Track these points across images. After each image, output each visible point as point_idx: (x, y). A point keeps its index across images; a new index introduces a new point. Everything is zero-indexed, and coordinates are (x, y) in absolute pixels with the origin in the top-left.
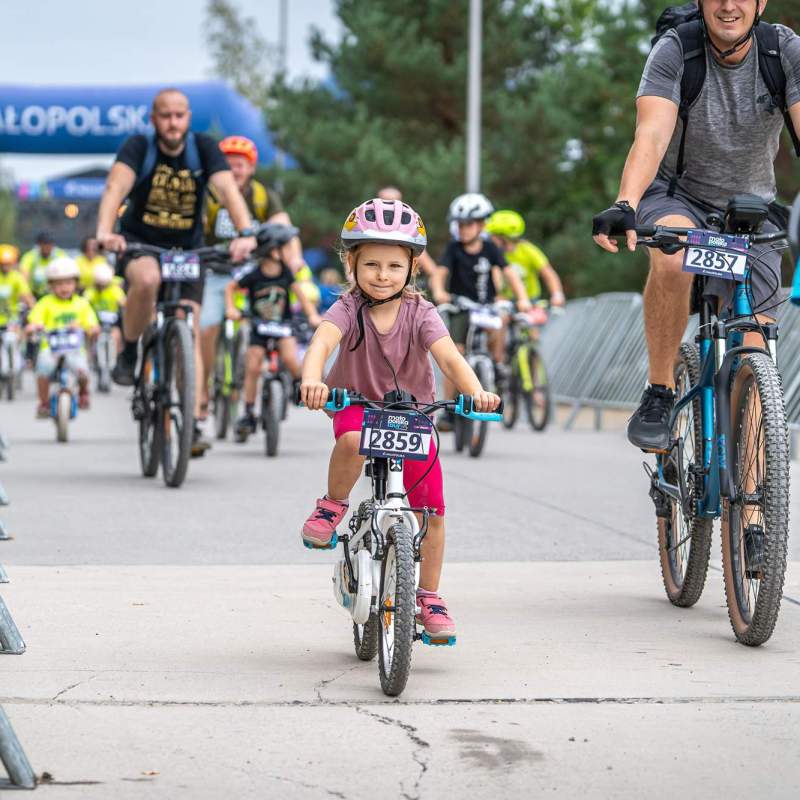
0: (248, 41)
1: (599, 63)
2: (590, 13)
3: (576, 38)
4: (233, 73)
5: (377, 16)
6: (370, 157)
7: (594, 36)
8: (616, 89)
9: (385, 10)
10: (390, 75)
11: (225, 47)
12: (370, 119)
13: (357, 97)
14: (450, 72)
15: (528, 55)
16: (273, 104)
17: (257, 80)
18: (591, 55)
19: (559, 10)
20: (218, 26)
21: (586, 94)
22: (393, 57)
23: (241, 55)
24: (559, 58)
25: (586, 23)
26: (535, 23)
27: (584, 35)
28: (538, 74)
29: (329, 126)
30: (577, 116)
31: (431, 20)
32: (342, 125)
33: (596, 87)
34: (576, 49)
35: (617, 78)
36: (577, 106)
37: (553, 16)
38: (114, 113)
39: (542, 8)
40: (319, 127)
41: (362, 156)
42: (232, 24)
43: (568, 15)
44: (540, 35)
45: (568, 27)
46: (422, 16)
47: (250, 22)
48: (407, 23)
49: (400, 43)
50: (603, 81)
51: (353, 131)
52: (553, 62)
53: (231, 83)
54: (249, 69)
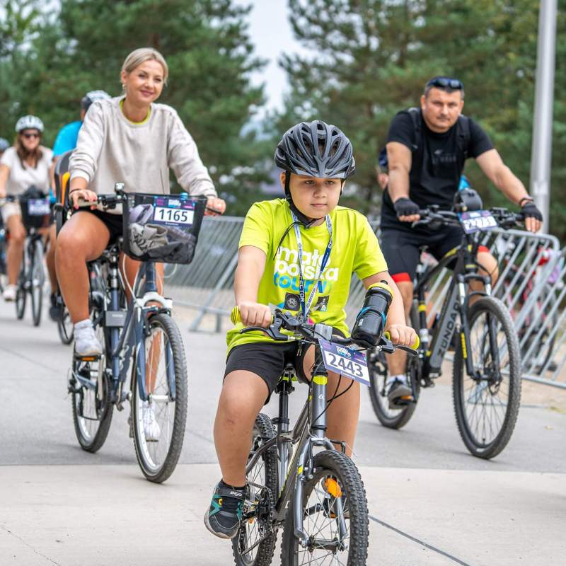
1: (34, 56)
3: (19, 40)
7: (30, 40)
8: (50, 73)
18: (30, 52)
19: (9, 23)
21: (28, 75)
24: (7, 53)
25: (26, 32)
30: (24, 89)
33: (38, 72)
34: (19, 48)
35: (50, 66)
36: (24, 83)
43: (15, 25)
45: (15, 34)
50: (42, 69)
52: (5, 55)
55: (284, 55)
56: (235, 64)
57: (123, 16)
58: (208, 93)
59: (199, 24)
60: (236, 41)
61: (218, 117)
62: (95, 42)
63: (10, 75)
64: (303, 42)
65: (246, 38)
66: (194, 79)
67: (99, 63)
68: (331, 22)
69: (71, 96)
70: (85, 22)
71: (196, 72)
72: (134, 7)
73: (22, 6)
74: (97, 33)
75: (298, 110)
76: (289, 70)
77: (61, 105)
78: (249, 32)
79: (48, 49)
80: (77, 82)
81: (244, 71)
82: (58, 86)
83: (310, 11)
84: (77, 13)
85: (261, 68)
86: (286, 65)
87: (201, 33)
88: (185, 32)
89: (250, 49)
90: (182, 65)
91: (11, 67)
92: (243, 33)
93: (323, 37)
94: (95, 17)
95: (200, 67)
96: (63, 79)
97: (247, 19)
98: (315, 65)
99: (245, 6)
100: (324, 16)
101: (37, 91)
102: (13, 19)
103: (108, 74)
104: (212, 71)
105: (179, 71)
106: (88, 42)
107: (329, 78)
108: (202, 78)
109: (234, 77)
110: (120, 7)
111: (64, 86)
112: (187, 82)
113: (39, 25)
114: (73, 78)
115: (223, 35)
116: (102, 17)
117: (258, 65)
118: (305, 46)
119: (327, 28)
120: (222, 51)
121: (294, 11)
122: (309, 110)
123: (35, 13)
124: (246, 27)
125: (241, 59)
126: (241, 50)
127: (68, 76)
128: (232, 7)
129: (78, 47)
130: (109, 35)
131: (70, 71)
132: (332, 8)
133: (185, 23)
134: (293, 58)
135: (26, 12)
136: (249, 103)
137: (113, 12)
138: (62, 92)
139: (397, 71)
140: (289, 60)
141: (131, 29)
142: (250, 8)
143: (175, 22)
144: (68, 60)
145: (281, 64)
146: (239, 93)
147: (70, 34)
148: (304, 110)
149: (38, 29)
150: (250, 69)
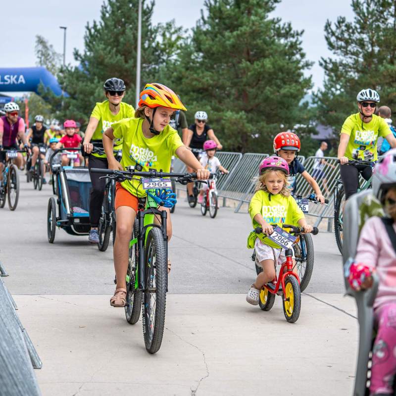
0: (51, 53)
1: (178, 63)
2: (175, 45)
3: (169, 55)
4: (46, 64)
5: (102, 46)
6: (99, 95)
7: (176, 54)
8: (188, 73)
9: (104, 44)
10: (106, 66)
11: (43, 55)
12: (99, 82)
13: (94, 74)
14: (127, 66)
15: (153, 61)
16: (61, 74)
17: (53, 66)
18: (176, 60)
19: (164, 44)
20: (40, 47)
21: (175, 74)
22: (106, 61)
23: (48, 57)
24: (164, 61)
25: (174, 49)
26: (156, 49)
27: (173, 54)
28: (157, 67)
29: (85, 84)
30: (173, 82)
31: (119, 48)
32: (89, 83)
33: (180, 72)
34: (170, 58)
35: (187, 69)
36: (173, 79)
37: (163, 46)
38: (6, 78)
39: (158, 43)
40: (80, 84)
41: (96, 95)
42: (45, 47)
43: (167, 47)
44: (157, 53)
45: (167, 51)
46: (117, 46)
47: (51, 46)
48: (112, 49)
49: (110, 56)
50: (183, 70)
51: (93, 86)
52: (162, 63)
53: (45, 67)
54: (50, 62)
55: (323, 59)
56: (295, 65)
57: (229, 38)
58: (279, 82)
59: (273, 42)
60: (295, 52)
61: (285, 96)
62: (213, 54)
63: (165, 74)
64: (333, 51)
65: (301, 49)
66: (270, 74)
67: (215, 66)
68: (350, 39)
69: (200, 86)
70: (207, 43)
71: (272, 70)
72: (235, 33)
73: (171, 34)
74: (214, 49)
75: (333, 89)
76: (326, 68)
77: (194, 91)
78: (301, 46)
79: (187, 59)
80: (203, 78)
81: (300, 69)
82: (193, 80)
83: (338, 32)
84: (203, 37)
85: (310, 67)
86: (324, 64)
87: (274, 47)
88: (265, 46)
89: (303, 56)
90: (263, 66)
91: (166, 69)
92: (298, 46)
93: (346, 48)
94: (213, 40)
95: (274, 67)
96: (195, 76)
97: (300, 39)
98: (341, 64)
99: (300, 32)
100: (346, 35)
101: (181, 83)
102: (166, 41)
103: (221, 72)
104: (281, 69)
105: (262, 70)
106: (209, 54)
107: (350, 72)
108: (275, 73)
109: (294, 72)
110: (227, 33)
111: (196, 80)
112: (267, 76)
113: (181, 44)
114: (201, 75)
115: (287, 48)
116: (217, 39)
117: (307, 65)
118: (334, 53)
119: (347, 42)
120: (287, 57)
121: (328, 33)
122: (340, 90)
123: (179, 38)
124: (300, 44)
125: (298, 62)
126: (298, 56)
127: (198, 74)
128: (292, 32)
129: (204, 57)
130: (221, 49)
131: (199, 71)
132: (351, 31)
133: (265, 42)
134: (328, 61)
135: (174, 37)
136: (303, 88)
137: (223, 36)
138: (194, 83)
139: (389, 66)
140: (325, 62)
141: (233, 46)
142: (302, 32)
143: (259, 42)
144: (198, 65)
145: (321, 65)
146: (297, 82)
147: (199, 50)
148: (337, 90)
149: (181, 48)
150: (303, 67)
